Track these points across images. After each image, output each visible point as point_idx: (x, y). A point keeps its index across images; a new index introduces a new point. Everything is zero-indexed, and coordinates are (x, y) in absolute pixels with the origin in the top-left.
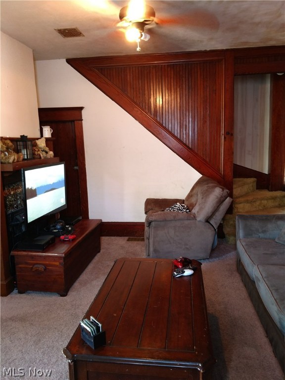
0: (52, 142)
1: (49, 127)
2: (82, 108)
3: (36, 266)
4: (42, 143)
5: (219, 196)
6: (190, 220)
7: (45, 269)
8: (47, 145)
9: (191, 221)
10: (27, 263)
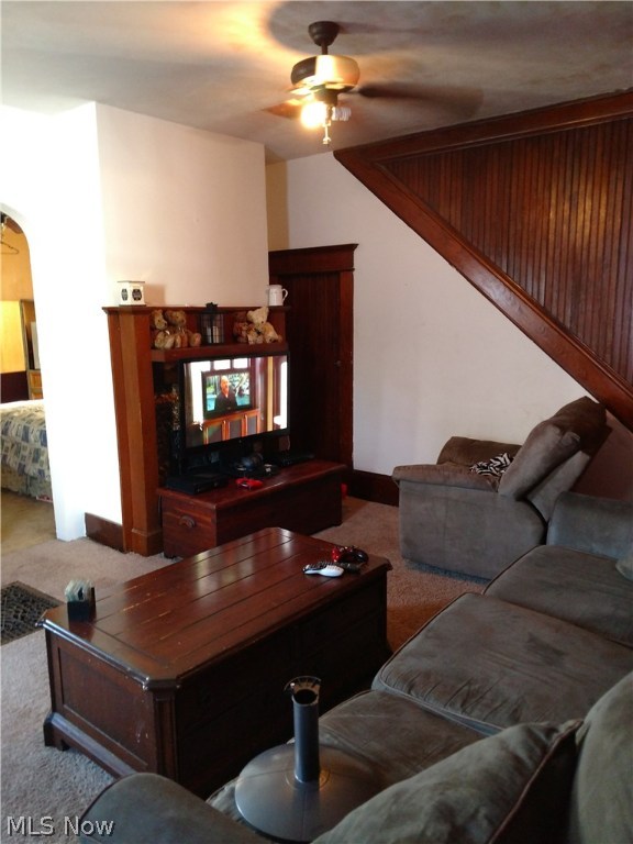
0: (284, 314)
1: (280, 286)
2: (352, 247)
3: (184, 518)
4: (259, 317)
5: (552, 446)
6: (479, 489)
7: (195, 526)
8: (270, 319)
9: (485, 493)
10: (175, 512)
